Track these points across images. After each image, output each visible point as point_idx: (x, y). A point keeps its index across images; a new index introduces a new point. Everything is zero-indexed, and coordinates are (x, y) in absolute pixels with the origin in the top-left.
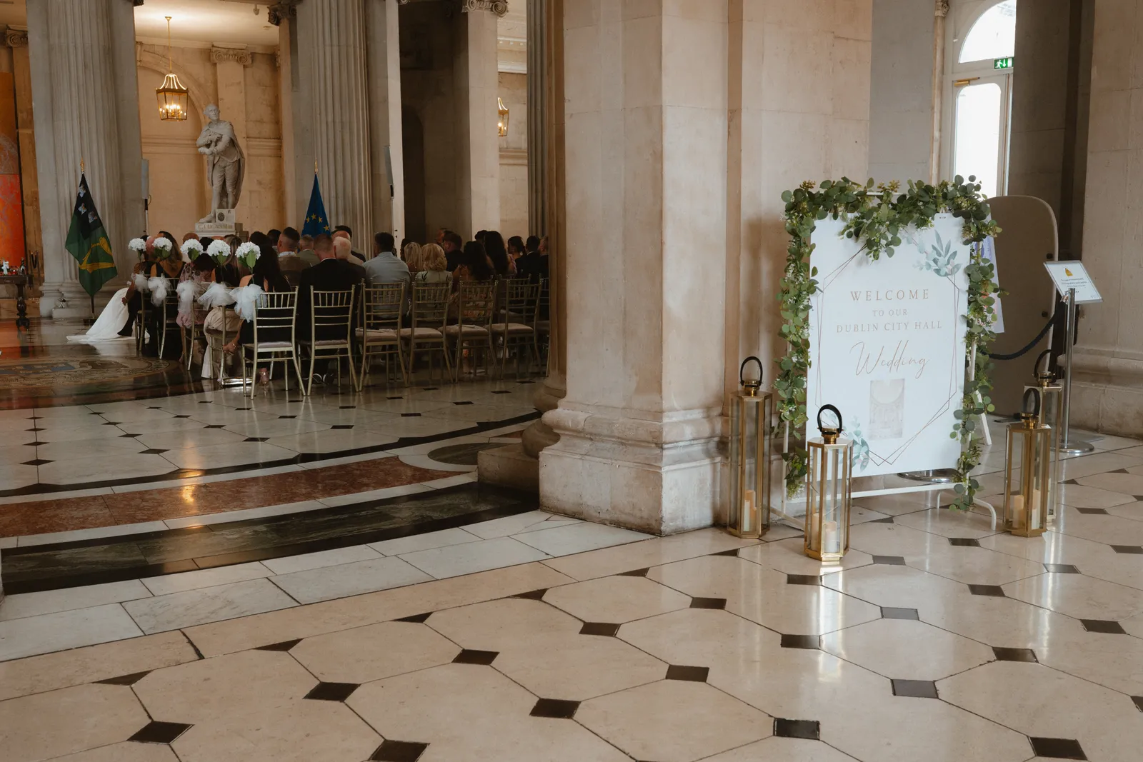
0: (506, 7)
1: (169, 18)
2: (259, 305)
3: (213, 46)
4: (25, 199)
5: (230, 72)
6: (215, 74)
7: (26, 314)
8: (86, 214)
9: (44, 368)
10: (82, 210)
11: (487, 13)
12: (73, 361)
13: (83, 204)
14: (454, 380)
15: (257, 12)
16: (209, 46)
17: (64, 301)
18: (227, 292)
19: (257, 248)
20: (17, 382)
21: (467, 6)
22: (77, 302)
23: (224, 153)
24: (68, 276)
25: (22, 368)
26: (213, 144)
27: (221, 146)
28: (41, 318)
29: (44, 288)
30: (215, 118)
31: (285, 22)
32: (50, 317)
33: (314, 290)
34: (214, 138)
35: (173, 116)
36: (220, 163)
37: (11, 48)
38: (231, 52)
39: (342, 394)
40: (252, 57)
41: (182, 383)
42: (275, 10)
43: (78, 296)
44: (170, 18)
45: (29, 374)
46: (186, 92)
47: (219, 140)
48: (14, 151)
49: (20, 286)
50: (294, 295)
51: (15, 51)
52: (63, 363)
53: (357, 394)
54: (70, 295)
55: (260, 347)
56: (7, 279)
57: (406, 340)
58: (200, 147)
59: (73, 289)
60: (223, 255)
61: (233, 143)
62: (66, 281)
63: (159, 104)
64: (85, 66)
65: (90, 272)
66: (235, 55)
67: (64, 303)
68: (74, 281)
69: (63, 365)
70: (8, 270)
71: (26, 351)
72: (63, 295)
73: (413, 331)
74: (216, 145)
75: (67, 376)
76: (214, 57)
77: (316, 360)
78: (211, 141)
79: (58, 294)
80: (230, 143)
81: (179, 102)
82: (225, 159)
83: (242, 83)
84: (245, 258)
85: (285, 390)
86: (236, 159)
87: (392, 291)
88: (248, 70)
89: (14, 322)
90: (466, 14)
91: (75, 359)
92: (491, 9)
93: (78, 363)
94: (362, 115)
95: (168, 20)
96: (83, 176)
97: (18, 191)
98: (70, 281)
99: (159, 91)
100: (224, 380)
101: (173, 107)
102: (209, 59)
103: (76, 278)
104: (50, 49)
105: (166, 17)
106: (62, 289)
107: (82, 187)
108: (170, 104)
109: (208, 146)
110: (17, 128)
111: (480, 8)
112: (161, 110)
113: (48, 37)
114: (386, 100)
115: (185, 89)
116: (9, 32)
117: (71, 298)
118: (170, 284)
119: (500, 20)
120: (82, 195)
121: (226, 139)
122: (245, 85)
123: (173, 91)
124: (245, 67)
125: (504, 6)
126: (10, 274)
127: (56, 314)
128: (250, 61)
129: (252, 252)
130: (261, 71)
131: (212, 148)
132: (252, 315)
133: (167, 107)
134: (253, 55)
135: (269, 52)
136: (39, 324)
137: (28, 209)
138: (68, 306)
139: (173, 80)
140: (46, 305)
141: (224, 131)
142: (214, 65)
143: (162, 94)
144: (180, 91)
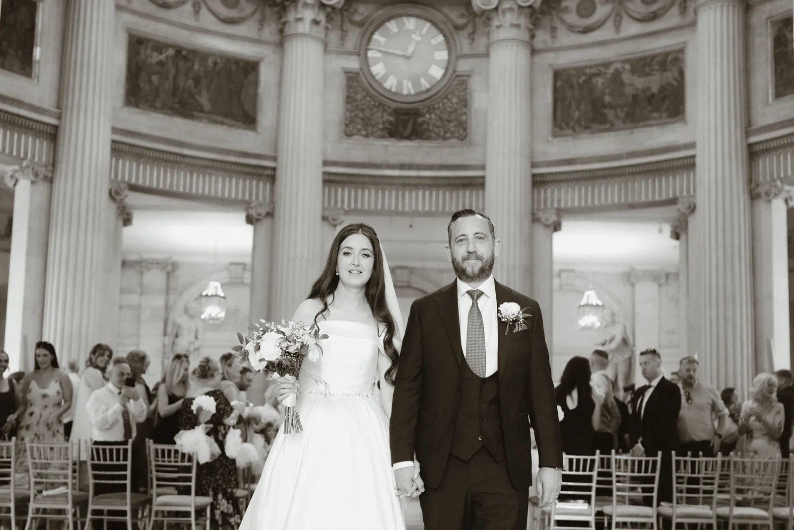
3: (634, 269)
5: (647, 291)
6: (633, 294)
15: (660, 231)
16: (630, 270)
34: (608, 338)
38: (647, 274)
40: (666, 277)
42: (675, 227)
46: (603, 307)
61: (625, 342)
66: (651, 276)
76: (633, 279)
81: (595, 315)
83: (657, 300)
88: (662, 287)
99: (578, 308)
102: (629, 281)
108: (589, 317)
115: (601, 304)
121: (618, 339)
122: (659, 301)
123: (592, 306)
124: (660, 285)
128: (664, 280)
134: (667, 274)
139: (593, 297)
142: (633, 285)
143: (581, 309)
144: (597, 305)
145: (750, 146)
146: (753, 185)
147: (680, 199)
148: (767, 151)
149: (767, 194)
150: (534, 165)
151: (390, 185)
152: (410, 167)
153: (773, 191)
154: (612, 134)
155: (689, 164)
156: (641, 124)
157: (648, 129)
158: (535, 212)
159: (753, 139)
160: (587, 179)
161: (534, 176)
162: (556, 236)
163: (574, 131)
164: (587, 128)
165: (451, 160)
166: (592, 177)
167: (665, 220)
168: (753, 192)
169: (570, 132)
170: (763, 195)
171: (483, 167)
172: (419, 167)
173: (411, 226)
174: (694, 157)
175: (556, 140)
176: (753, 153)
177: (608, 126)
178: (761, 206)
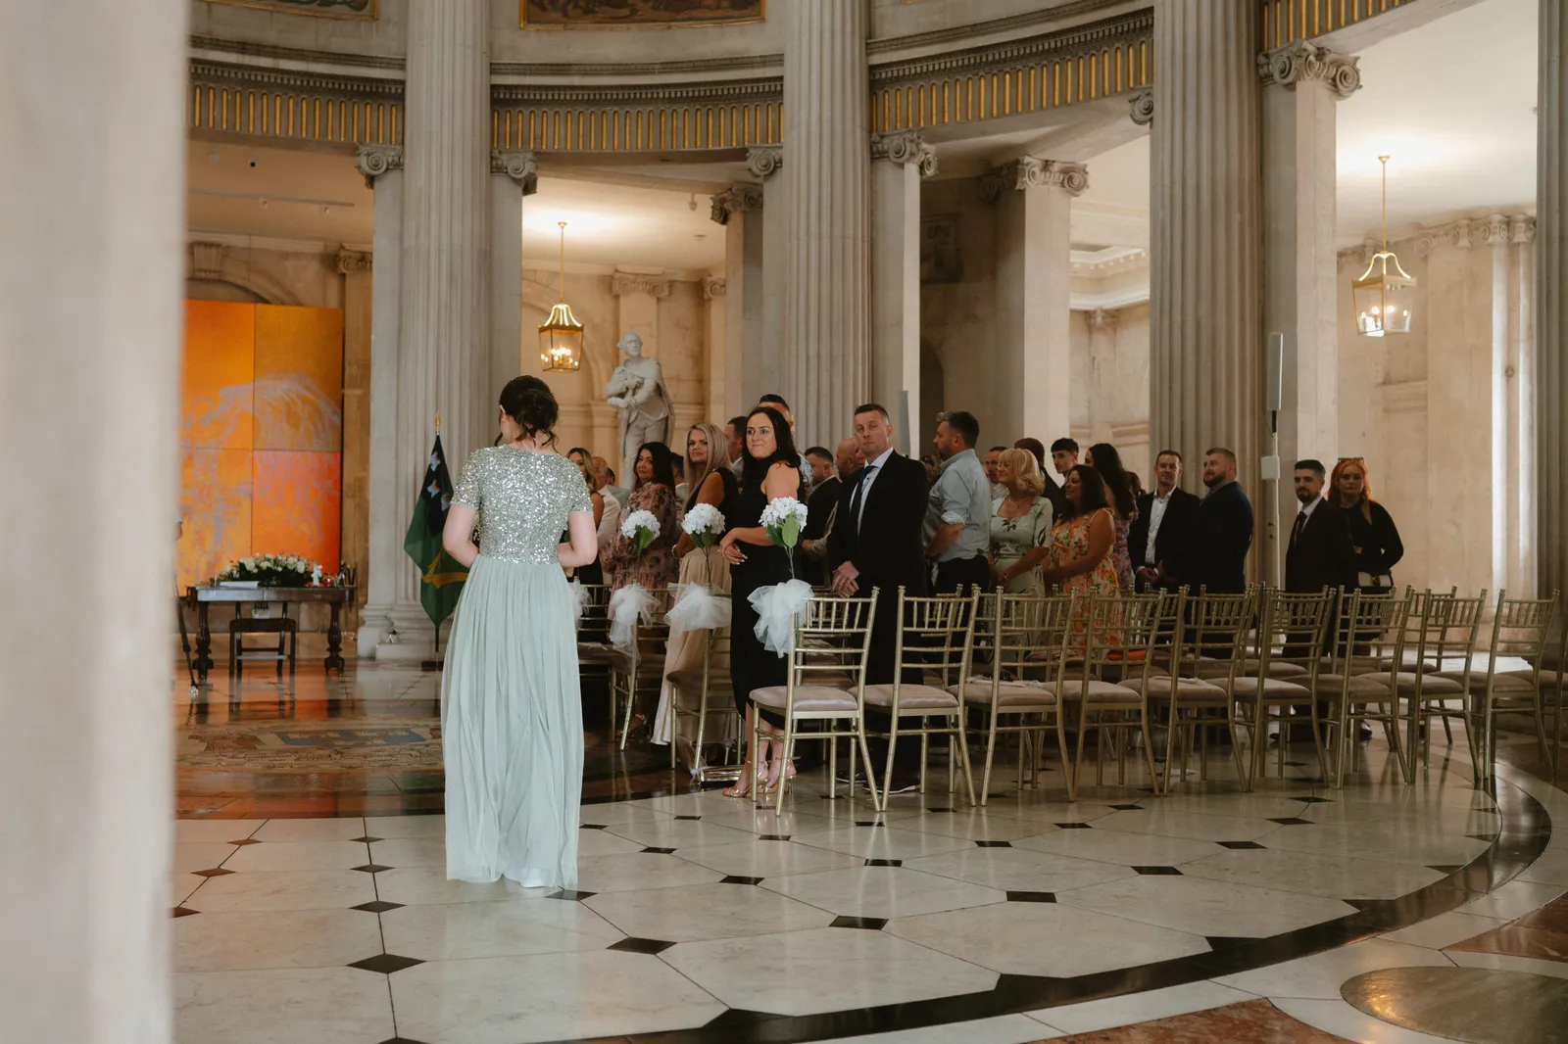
0: (1085, 181)
1: (563, 225)
2: (801, 623)
3: (617, 271)
4: (345, 488)
5: (637, 308)
6: (616, 312)
7: (340, 650)
8: (438, 496)
9: (373, 737)
10: (433, 490)
11: (1056, 190)
12: (418, 726)
13: (434, 482)
14: (1161, 790)
15: (693, 206)
16: (610, 271)
17: (394, 633)
18: (718, 603)
19: (802, 510)
20: (329, 761)
21: (1026, 179)
22: (414, 635)
23: (646, 406)
24: (403, 594)
25: (337, 735)
26: (630, 393)
27: (642, 395)
28: (357, 658)
29: (368, 613)
30: (635, 354)
31: (736, 218)
32: (372, 658)
33: (906, 595)
34: (632, 382)
35: (560, 365)
36: (636, 423)
37: (343, 275)
38: (639, 280)
39: (954, 811)
40: (670, 287)
41: (606, 776)
42: (723, 201)
43: (417, 625)
44: (565, 224)
45: (349, 748)
46: (581, 329)
47: (638, 386)
48: (337, 420)
49: (336, 606)
50: (869, 604)
51: (349, 282)
52: (402, 729)
53: (973, 810)
54: (405, 624)
55: (800, 709)
56: (318, 593)
57: (1072, 704)
58: (610, 396)
59: (412, 615)
60: (713, 532)
61: (659, 390)
62: (399, 602)
63: (542, 349)
64: (451, 279)
65: (438, 587)
66: (647, 284)
67: (395, 636)
68: (412, 602)
69: (404, 733)
70: (320, 579)
71: (333, 708)
72: (392, 624)
73: (1085, 686)
74: (634, 394)
75: (413, 753)
76: (616, 288)
77: (899, 739)
78: (627, 389)
79: (385, 622)
80: (655, 391)
81: (568, 344)
82: (647, 416)
83: (654, 323)
84: (779, 531)
85: (828, 797)
86: (662, 416)
87: (1053, 603)
88: (662, 304)
89: (322, 663)
90: (1022, 193)
91: (421, 723)
92: (1062, 183)
93: (428, 730)
94: (862, 347)
95: (562, 228)
96: (438, 438)
97: (338, 476)
98: (404, 602)
99: (543, 330)
100: (705, 772)
101: (562, 352)
102: (610, 290)
103: (415, 598)
104: (403, 254)
105: (560, 224)
106: (393, 615)
107: (435, 455)
108: (558, 348)
109: (622, 395)
110: (343, 387)
111: (1045, 183)
112: (543, 356)
113: (401, 239)
114: (900, 323)
115: (579, 325)
116: (343, 254)
117: (407, 628)
118: (588, 594)
119: (1074, 199)
120: (434, 468)
121: (649, 386)
122: (658, 326)
123: (563, 327)
124: (659, 300)
125: (1082, 179)
126: (322, 585)
127: (382, 653)
128: (666, 292)
129: (793, 516)
130: (681, 307)
131: (629, 397)
132: (786, 642)
133: (553, 351)
134: (672, 283)
135: (694, 279)
136: (354, 667)
137: (349, 505)
138: (399, 641)
139: (563, 313)
140: (366, 639)
141: (647, 373)
142: (617, 297)
143: (547, 334)
144: (572, 328)
145: (872, 69)
146: (875, 137)
147: (752, 151)
148: (898, 80)
149: (899, 153)
150: (494, 69)
151: (219, 79)
152: (259, 49)
153: (908, 149)
154: (633, 26)
155: (771, 92)
156: (683, 15)
157: (697, 25)
158: (496, 153)
159: (877, 59)
160: (588, 102)
161: (494, 88)
162: (528, 201)
163: (566, 15)
164: (587, 11)
165: (338, 45)
166: (598, 99)
167: (706, 188)
168: (875, 149)
169: (557, 15)
170: (892, 155)
171: (401, 64)
172: (276, 52)
173: (253, 165)
174: (781, 79)
175: (532, 27)
176: (876, 82)
177: (625, 12)
178: (887, 170)
